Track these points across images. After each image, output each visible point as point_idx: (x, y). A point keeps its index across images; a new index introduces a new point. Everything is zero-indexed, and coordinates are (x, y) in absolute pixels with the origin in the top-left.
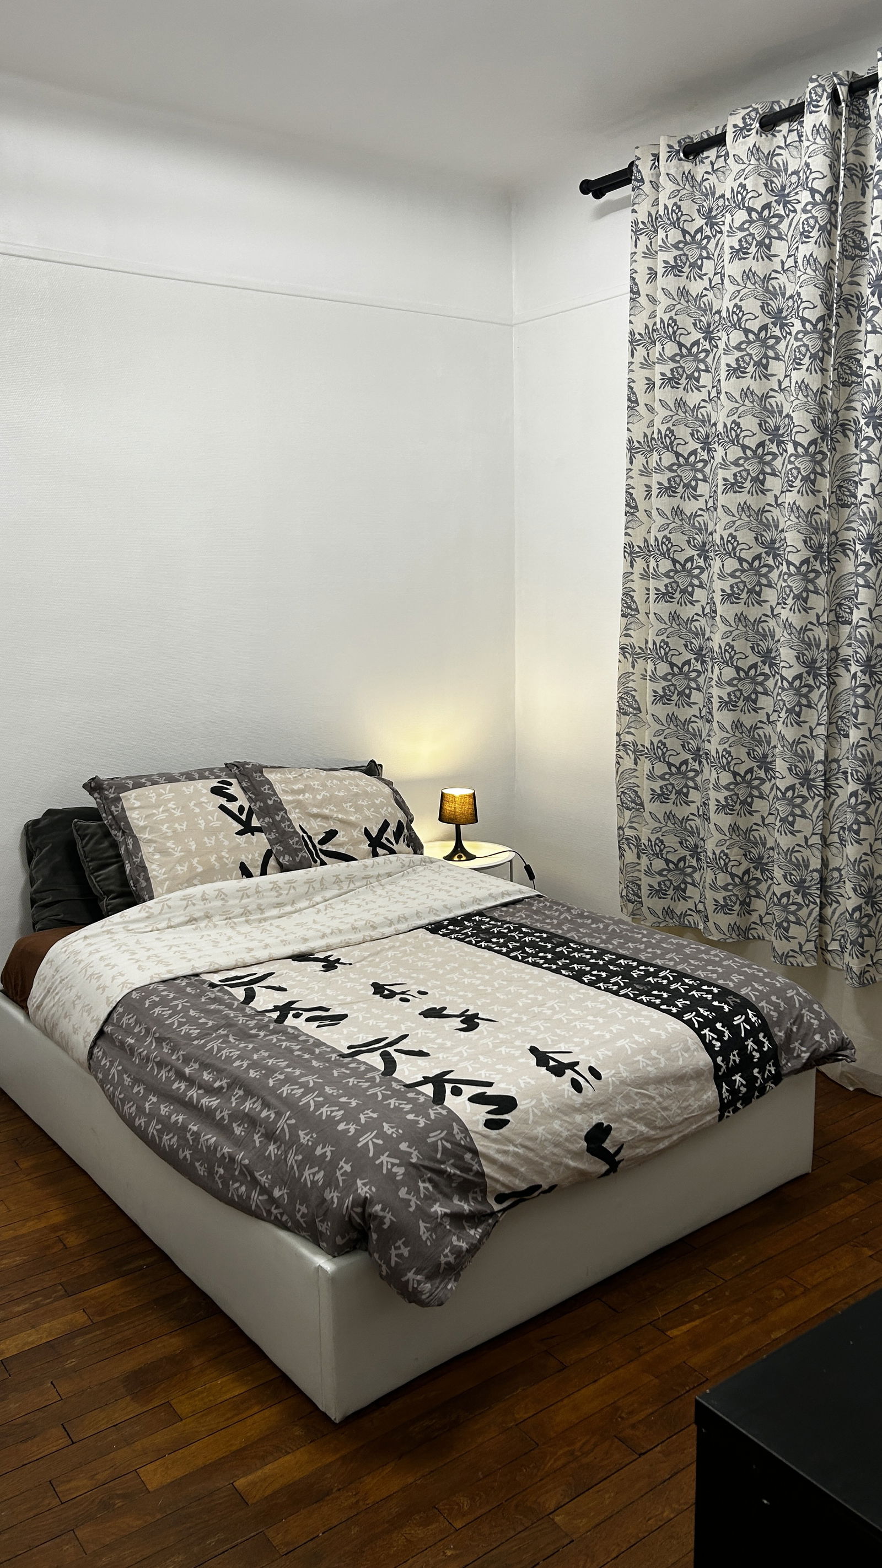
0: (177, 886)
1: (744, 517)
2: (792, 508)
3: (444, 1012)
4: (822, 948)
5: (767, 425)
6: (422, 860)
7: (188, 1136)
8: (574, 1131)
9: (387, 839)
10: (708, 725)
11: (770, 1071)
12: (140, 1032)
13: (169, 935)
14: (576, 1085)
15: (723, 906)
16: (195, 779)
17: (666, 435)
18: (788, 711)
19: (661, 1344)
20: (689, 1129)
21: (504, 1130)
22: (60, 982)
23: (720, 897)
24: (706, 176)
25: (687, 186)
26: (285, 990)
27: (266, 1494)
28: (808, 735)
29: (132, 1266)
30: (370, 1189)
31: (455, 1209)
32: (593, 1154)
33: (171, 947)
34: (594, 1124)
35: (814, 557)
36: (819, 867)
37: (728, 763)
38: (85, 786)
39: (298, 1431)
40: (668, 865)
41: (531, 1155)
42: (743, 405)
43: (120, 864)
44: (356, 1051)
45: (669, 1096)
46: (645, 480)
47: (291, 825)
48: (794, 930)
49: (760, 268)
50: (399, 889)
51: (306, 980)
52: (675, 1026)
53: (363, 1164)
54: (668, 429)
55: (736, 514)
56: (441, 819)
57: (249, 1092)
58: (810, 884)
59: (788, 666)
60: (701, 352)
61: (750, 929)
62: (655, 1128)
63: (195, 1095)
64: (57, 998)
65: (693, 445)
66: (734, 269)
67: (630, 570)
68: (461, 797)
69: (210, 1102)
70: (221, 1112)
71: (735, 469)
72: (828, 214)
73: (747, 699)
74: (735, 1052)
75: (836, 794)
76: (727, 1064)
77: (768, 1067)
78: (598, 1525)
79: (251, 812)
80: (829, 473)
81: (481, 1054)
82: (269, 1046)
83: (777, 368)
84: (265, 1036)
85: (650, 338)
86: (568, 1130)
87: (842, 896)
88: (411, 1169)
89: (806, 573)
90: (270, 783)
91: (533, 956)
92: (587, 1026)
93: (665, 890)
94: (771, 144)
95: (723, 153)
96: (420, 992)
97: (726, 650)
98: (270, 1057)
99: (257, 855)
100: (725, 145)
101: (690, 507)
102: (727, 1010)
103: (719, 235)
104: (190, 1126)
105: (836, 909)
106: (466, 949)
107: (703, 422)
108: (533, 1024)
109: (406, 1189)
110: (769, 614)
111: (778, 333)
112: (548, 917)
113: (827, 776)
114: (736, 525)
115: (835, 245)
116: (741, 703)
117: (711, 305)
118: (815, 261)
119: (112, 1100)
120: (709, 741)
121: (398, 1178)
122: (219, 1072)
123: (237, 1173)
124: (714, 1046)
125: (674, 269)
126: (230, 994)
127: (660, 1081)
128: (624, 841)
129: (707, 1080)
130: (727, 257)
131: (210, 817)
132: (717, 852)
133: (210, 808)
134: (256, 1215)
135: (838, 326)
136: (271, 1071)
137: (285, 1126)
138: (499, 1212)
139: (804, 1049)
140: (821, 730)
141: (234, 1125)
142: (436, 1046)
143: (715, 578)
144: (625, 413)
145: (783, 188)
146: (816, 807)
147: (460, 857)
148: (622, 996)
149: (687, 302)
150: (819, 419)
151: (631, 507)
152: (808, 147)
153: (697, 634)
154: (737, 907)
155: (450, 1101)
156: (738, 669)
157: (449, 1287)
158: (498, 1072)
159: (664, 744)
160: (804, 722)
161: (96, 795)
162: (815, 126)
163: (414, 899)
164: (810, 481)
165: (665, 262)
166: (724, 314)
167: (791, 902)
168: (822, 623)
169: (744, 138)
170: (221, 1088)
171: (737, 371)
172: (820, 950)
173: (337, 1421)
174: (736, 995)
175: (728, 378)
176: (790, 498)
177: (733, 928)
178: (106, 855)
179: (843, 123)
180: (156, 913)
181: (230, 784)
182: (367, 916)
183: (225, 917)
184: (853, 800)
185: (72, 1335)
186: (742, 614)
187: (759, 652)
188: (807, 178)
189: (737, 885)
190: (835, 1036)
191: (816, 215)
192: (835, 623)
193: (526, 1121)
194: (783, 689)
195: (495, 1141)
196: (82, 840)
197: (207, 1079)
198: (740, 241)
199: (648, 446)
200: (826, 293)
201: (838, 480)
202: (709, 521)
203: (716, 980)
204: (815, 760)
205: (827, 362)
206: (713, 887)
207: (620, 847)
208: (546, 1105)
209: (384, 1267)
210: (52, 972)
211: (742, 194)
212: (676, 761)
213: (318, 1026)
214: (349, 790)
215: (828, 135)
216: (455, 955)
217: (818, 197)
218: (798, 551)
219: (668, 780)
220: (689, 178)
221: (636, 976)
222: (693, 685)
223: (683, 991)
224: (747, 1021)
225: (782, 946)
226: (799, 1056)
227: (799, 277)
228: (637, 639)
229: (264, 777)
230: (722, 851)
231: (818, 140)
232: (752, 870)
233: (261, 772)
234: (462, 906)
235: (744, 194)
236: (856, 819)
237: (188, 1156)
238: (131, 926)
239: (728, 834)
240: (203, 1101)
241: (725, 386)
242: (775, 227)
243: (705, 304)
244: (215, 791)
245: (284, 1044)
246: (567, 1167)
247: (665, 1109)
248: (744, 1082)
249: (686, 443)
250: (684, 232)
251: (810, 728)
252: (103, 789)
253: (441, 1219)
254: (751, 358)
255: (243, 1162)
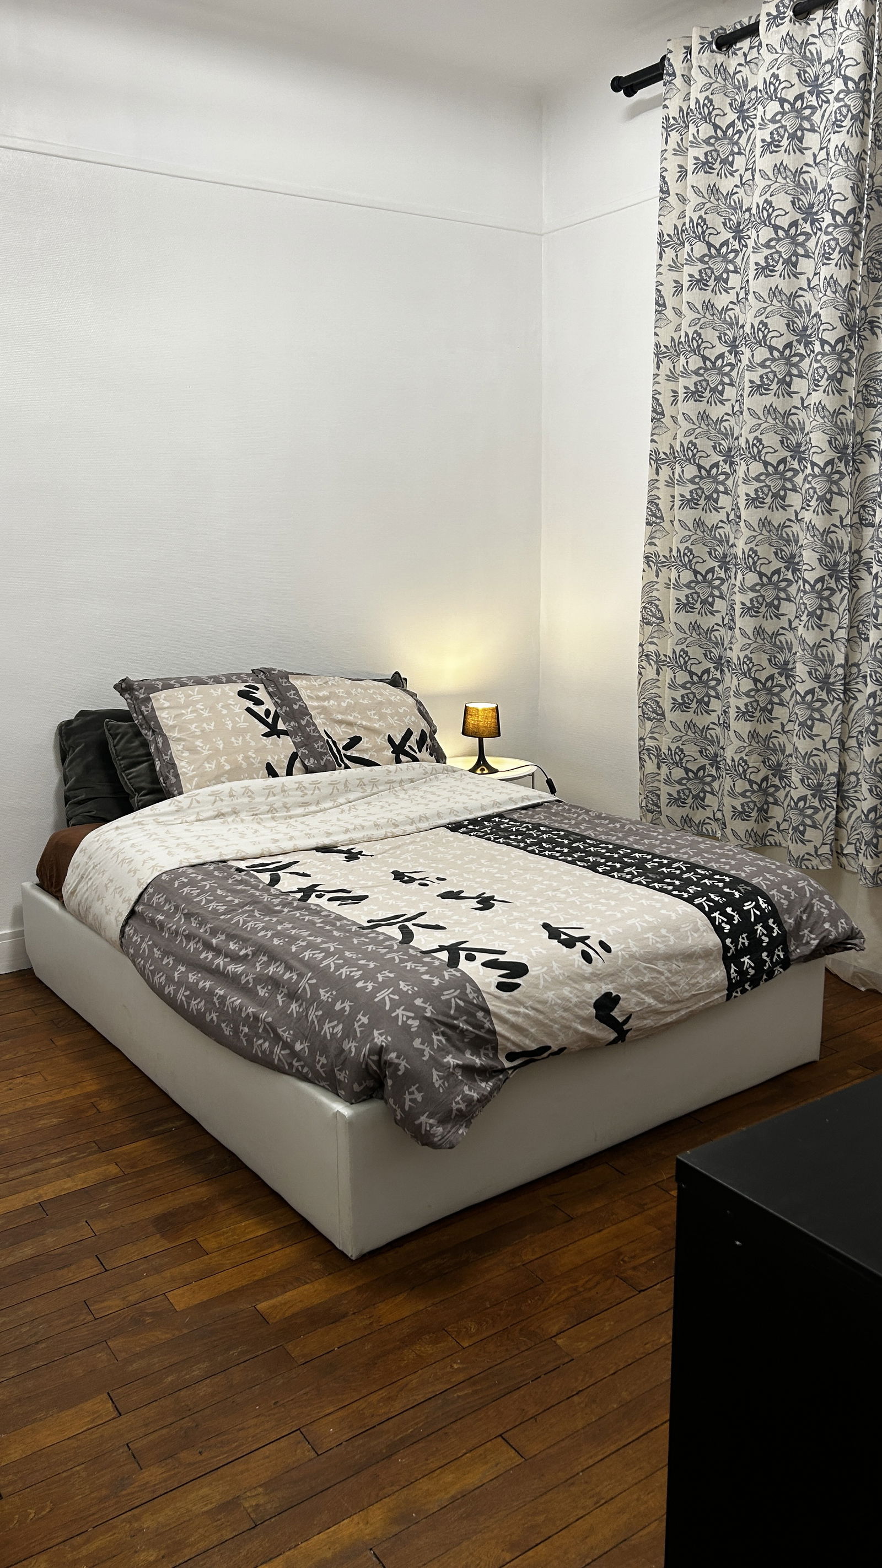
0: (206, 782)
1: (770, 419)
2: (817, 408)
3: (462, 895)
4: (838, 852)
5: (795, 325)
6: (444, 769)
7: (215, 999)
8: (584, 998)
9: (409, 746)
10: (730, 633)
11: (778, 956)
12: (170, 909)
13: (198, 828)
14: (587, 957)
15: (740, 813)
16: (223, 683)
17: (693, 338)
18: (809, 614)
19: (665, 1202)
20: (697, 1006)
21: (515, 992)
22: (93, 868)
23: (738, 803)
24: (739, 68)
25: (719, 79)
26: (309, 876)
27: (287, 1315)
28: (829, 638)
29: (161, 1128)
30: (386, 1038)
31: (467, 1062)
32: (601, 1021)
33: (199, 837)
34: (603, 993)
35: (838, 458)
36: (836, 770)
37: (749, 670)
38: (116, 687)
39: (317, 1266)
40: (687, 774)
41: (541, 1017)
42: (771, 305)
43: (150, 762)
44: (375, 924)
45: (677, 973)
46: (671, 385)
47: (316, 730)
48: (810, 834)
49: (792, 161)
50: (422, 794)
51: (329, 868)
52: (685, 908)
53: (379, 1016)
54: (696, 332)
55: (762, 417)
56: (465, 733)
57: (273, 957)
58: (827, 788)
59: (810, 568)
60: (730, 252)
61: (767, 836)
62: (663, 1001)
63: (222, 963)
64: (90, 883)
65: (721, 348)
66: (765, 163)
67: (656, 477)
68: (484, 710)
69: (235, 968)
70: (246, 976)
71: (761, 371)
72: (861, 102)
73: (769, 605)
74: (744, 935)
75: (856, 698)
76: (736, 946)
77: (776, 952)
78: (597, 1347)
79: (276, 716)
80: (856, 370)
81: (496, 929)
82: (292, 920)
83: (806, 266)
84: (289, 911)
85: (679, 239)
86: (578, 997)
87: (859, 800)
88: (425, 1022)
89: (830, 474)
90: (295, 689)
91: (549, 850)
92: (599, 907)
93: (684, 799)
94: (805, 33)
95: (757, 44)
96: (438, 879)
97: (749, 556)
98: (293, 928)
99: (282, 756)
100: (758, 35)
101: (716, 412)
102: (737, 896)
103: (750, 130)
104: (217, 991)
105: (852, 813)
106: (484, 844)
107: (731, 324)
108: (547, 905)
109: (420, 1040)
110: (793, 518)
111: (808, 230)
112: (566, 818)
113: (847, 680)
114: (761, 428)
115: (867, 135)
116: (763, 609)
117: (741, 202)
118: (846, 151)
119: (142, 973)
120: (731, 649)
121: (412, 1030)
122: (245, 941)
123: (260, 1031)
124: (724, 928)
125: (705, 165)
126: (257, 878)
127: (668, 957)
128: (645, 751)
129: (715, 960)
130: (758, 151)
131: (237, 719)
132: (736, 759)
133: (237, 710)
134: (279, 1069)
135: (869, 218)
136: (294, 939)
137: (307, 986)
138: (510, 1068)
139: (813, 936)
140: (842, 634)
141: (259, 987)
142: (452, 922)
143: (741, 481)
144: (653, 317)
145: (817, 78)
146: (835, 711)
147: (482, 770)
148: (635, 883)
149: (717, 200)
150: (847, 316)
151: (658, 414)
152: (841, 33)
153: (721, 541)
154: (754, 814)
155: (464, 965)
156: (761, 575)
157: (460, 1132)
158: (511, 943)
159: (686, 653)
160: (825, 625)
161: (127, 696)
162: (848, 12)
163: (436, 802)
164: (836, 380)
165: (696, 158)
166: (754, 211)
167: (807, 805)
168: (846, 526)
169: (777, 26)
170: (247, 955)
171: (765, 270)
172: (834, 853)
173: (354, 1258)
174: (747, 884)
175: (756, 277)
176: (815, 398)
177: (750, 834)
178: (136, 753)
179: (877, 8)
180: (185, 807)
181: (257, 689)
182: (390, 815)
183: (252, 813)
184: (871, 701)
185: (106, 1182)
186: (766, 518)
187: (782, 558)
188: (840, 65)
189: (755, 792)
190: (845, 925)
191: (849, 103)
192: (859, 526)
193: (536, 986)
194: (805, 592)
195: (506, 1002)
196: (114, 739)
197: (233, 948)
198: (772, 133)
199: (676, 351)
200: (857, 185)
201: (864, 379)
202: (735, 426)
203: (729, 870)
204: (836, 664)
205: (857, 256)
206: (732, 794)
207: (640, 758)
208: (557, 973)
209: (399, 1112)
210: (85, 859)
211: (774, 85)
212: (698, 670)
213: (340, 905)
214: (371, 698)
215: (862, 20)
216: (474, 849)
217: (851, 84)
218: (823, 452)
219: (689, 688)
220: (722, 71)
221: (649, 867)
222: (717, 593)
223: (695, 880)
224: (758, 907)
225: (797, 850)
226: (808, 943)
227: (831, 168)
228: (661, 548)
229: (290, 683)
230: (741, 758)
231: (852, 26)
232: (771, 777)
233: (287, 678)
234: (483, 808)
235: (777, 85)
236: (874, 720)
237: (215, 1018)
238: (161, 819)
239: (747, 741)
240: (229, 968)
241: (753, 286)
242: (808, 119)
243: (735, 202)
244: (242, 694)
245: (307, 918)
246: (576, 1031)
247: (673, 984)
248: (753, 965)
249: (713, 347)
250: (716, 127)
251: (831, 631)
252: (133, 689)
253: (454, 1069)
254: (780, 256)
255: (266, 1020)
